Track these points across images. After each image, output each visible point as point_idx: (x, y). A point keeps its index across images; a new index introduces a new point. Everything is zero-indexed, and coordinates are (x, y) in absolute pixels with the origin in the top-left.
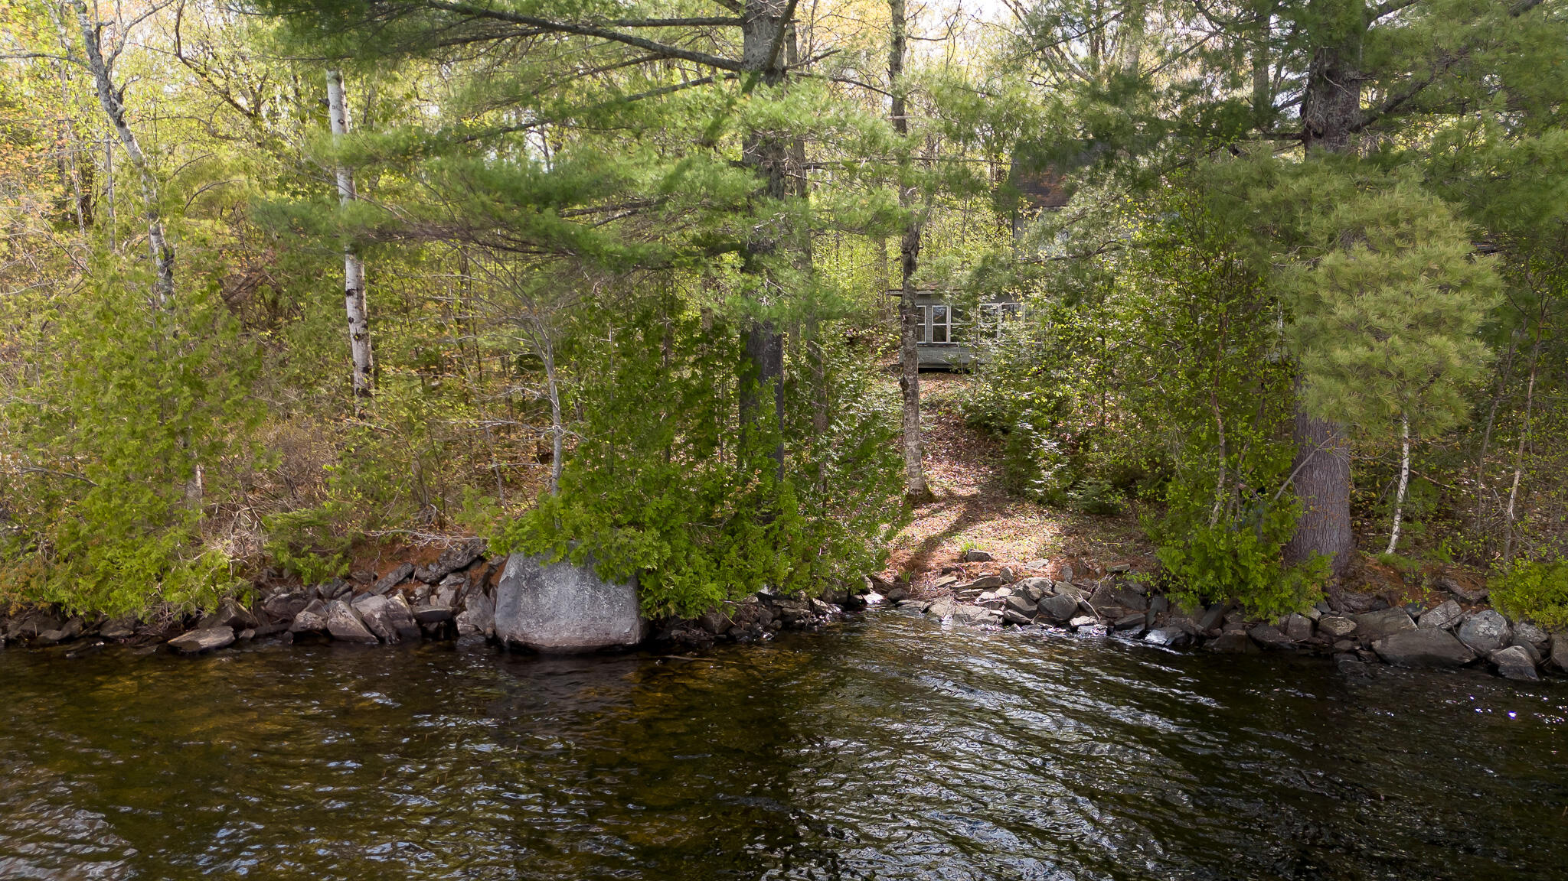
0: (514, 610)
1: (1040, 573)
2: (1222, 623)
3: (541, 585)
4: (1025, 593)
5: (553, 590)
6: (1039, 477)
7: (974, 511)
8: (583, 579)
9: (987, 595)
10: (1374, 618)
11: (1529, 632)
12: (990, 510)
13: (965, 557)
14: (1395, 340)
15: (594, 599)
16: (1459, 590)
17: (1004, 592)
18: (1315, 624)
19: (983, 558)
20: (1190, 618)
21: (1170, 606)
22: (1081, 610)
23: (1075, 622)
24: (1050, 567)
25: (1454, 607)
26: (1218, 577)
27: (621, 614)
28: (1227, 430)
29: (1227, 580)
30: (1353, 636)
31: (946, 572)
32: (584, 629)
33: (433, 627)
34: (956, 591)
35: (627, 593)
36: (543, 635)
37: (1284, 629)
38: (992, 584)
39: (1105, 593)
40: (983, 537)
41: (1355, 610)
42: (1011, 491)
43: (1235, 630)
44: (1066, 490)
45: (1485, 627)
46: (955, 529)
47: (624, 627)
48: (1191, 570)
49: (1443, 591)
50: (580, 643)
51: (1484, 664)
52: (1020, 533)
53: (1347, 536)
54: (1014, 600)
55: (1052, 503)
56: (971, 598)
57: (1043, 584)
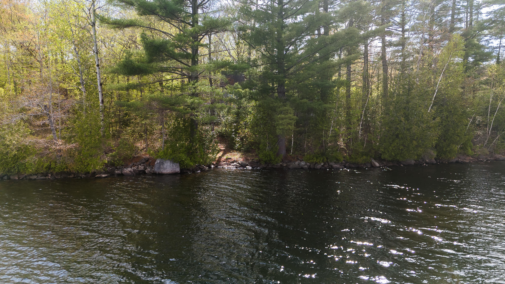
0: (159, 168)
1: (241, 160)
2: (268, 165)
3: (164, 164)
4: (239, 163)
5: (166, 164)
6: (236, 145)
7: (225, 152)
8: (171, 162)
9: (232, 164)
10: (289, 164)
11: (308, 164)
12: (228, 152)
13: (227, 159)
14: (285, 126)
15: (173, 166)
16: (300, 159)
17: (235, 163)
18: (281, 165)
19: (230, 159)
20: (263, 165)
21: (261, 164)
22: (247, 165)
23: (247, 167)
24: (242, 159)
25: (299, 161)
26: (267, 158)
27: (178, 168)
28: (268, 136)
29: (269, 159)
30: (286, 166)
31: (224, 161)
32: (172, 170)
33: (141, 172)
34: (227, 164)
35: (178, 165)
36: (165, 172)
37: (277, 166)
38: (233, 162)
39: (251, 162)
40: (228, 155)
41: (286, 163)
42: (231, 149)
43: (270, 166)
44: (241, 148)
45: (303, 163)
46: (223, 155)
47: (178, 170)
48: (264, 158)
49: (298, 159)
50: (171, 173)
51: (302, 168)
52: (234, 155)
53: (285, 152)
54: (237, 164)
55: (239, 150)
56: (230, 165)
57: (241, 162)
